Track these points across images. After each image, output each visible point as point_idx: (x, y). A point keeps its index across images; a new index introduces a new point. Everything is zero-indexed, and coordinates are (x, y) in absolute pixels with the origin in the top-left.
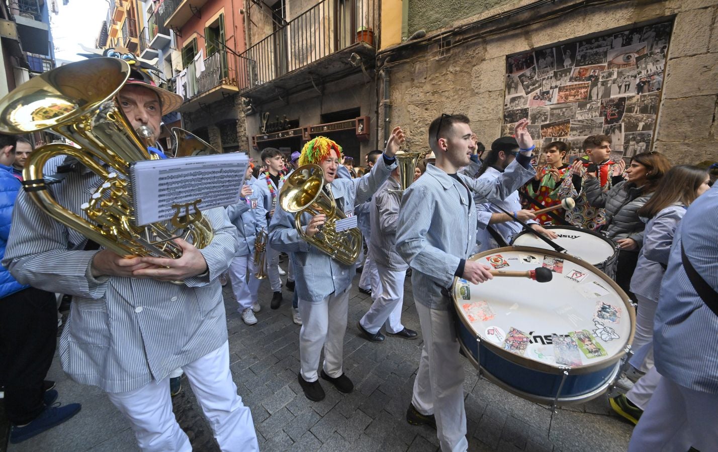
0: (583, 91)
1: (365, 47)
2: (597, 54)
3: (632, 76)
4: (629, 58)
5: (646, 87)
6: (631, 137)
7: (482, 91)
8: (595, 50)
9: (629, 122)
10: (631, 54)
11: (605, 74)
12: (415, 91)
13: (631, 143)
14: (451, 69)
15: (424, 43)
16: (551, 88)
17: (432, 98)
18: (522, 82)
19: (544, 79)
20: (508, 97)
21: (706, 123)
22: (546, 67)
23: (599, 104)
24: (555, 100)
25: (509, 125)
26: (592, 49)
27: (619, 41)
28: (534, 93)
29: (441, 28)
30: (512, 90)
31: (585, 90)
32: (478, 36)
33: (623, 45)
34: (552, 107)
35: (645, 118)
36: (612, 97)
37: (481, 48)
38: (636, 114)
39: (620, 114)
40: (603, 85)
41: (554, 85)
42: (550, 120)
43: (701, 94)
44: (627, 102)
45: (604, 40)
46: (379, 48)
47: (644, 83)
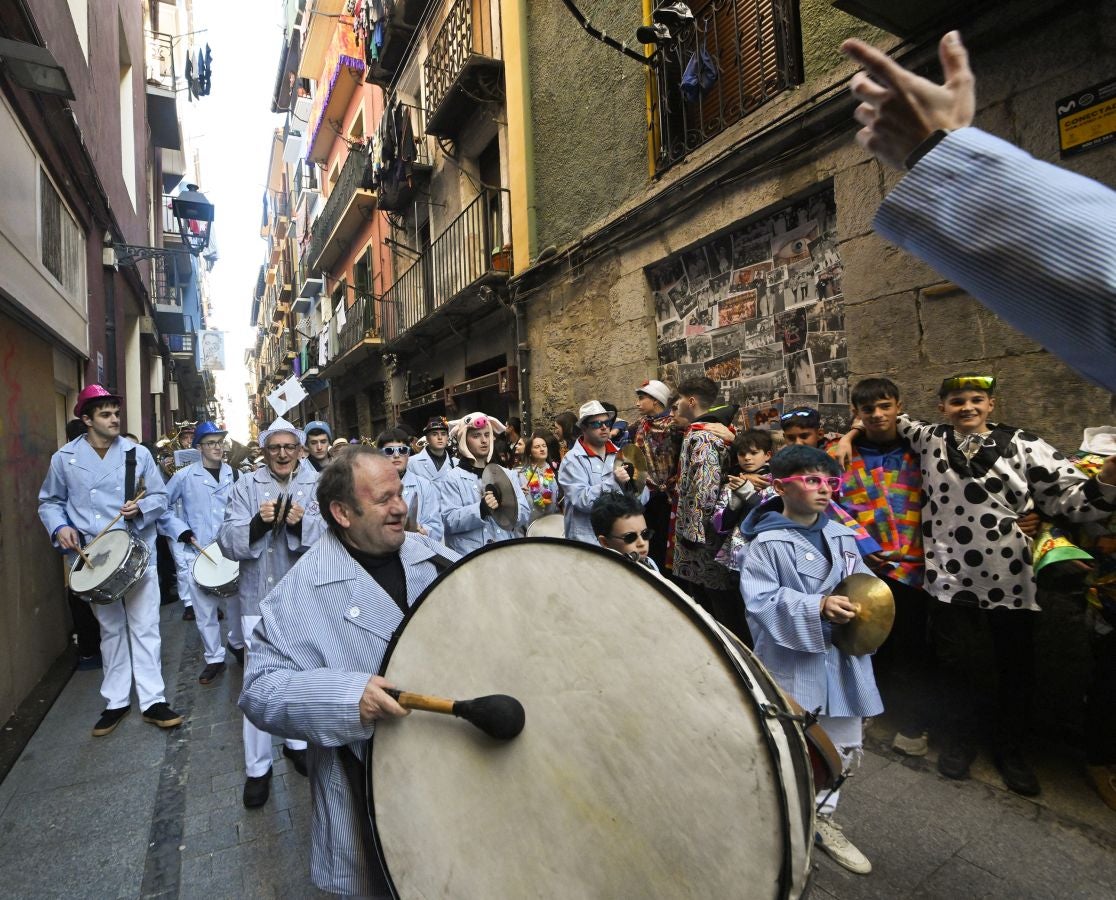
0: (749, 304)
1: (495, 277)
2: (758, 247)
3: (808, 274)
4: (799, 246)
5: (829, 288)
6: (824, 370)
7: (622, 320)
8: (754, 242)
9: (817, 345)
10: (801, 241)
11: (773, 276)
12: (554, 328)
13: (827, 380)
14: (588, 294)
15: (556, 262)
16: (710, 305)
17: (571, 336)
18: (674, 301)
19: (699, 293)
20: (660, 325)
21: (913, 338)
22: (699, 275)
23: (772, 323)
24: (716, 324)
25: (665, 366)
26: (749, 240)
27: (781, 224)
28: (689, 316)
29: (571, 240)
30: (664, 314)
31: (752, 303)
32: (607, 248)
33: (788, 229)
34: (714, 333)
35: (836, 338)
36: (787, 309)
37: (614, 262)
38: (823, 332)
39: (802, 333)
40: (772, 292)
41: (711, 300)
42: (715, 354)
43: (893, 291)
44: (809, 315)
45: (764, 225)
46: (513, 274)
47: (825, 281)
